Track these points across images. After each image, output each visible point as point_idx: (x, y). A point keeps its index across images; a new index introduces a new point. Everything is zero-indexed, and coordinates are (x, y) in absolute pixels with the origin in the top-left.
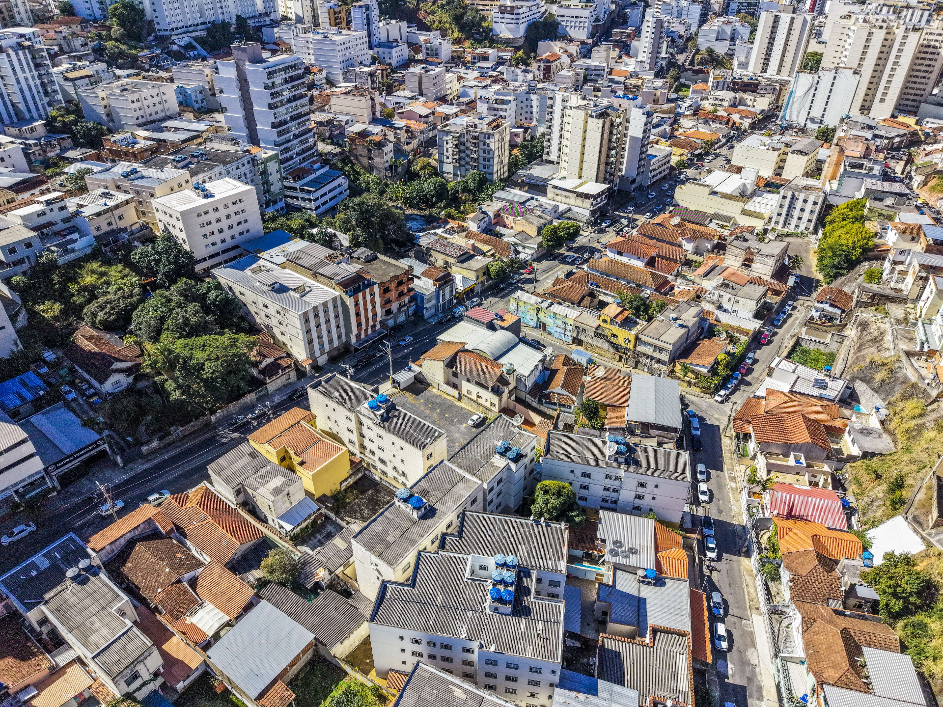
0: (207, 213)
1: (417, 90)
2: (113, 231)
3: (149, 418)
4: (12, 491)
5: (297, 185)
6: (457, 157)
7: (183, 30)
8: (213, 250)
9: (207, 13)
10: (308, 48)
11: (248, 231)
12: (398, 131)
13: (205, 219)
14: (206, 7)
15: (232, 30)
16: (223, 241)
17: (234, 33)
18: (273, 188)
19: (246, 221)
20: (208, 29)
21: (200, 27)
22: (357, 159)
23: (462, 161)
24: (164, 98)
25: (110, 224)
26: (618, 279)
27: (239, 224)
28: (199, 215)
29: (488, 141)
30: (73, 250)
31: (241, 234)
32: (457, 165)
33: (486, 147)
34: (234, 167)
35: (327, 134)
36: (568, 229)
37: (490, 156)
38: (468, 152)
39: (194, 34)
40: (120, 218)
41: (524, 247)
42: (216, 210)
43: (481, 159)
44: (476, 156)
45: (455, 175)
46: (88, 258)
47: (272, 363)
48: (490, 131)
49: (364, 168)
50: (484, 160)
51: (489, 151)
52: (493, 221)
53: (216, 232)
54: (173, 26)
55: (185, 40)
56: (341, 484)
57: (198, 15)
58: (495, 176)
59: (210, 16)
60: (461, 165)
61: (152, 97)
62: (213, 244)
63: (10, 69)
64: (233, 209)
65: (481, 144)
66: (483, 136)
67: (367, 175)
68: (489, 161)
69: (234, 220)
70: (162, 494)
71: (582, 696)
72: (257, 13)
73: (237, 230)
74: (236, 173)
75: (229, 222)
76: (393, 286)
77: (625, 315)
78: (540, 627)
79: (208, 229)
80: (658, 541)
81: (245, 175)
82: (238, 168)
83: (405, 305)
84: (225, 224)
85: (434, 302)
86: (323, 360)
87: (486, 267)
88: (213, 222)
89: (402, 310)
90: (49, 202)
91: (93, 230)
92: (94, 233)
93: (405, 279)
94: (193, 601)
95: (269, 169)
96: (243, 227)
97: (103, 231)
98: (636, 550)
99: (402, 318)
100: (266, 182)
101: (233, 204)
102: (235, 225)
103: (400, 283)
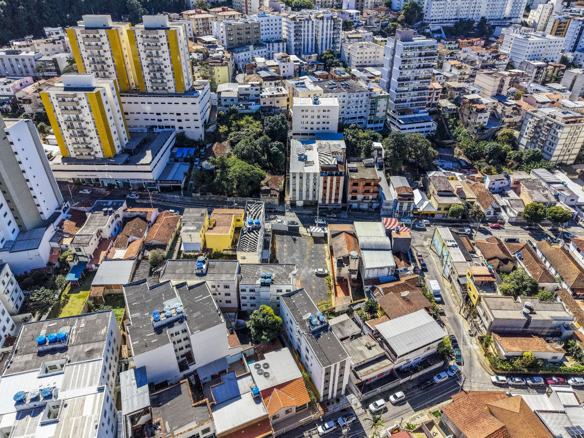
0: (307, 111)
1: (569, 86)
2: (271, 107)
3: (204, 186)
4: (143, 182)
5: (397, 117)
6: (532, 135)
7: (440, 21)
8: (305, 131)
9: (461, 13)
10: (511, 43)
11: (328, 128)
12: (506, 107)
13: (305, 113)
14: (462, 9)
15: (474, 26)
16: (312, 129)
17: (475, 28)
18: (377, 114)
19: (328, 123)
20: (456, 23)
21: (452, 21)
22: (462, 116)
23: (533, 140)
24: (378, 55)
25: (271, 103)
27: (324, 123)
28: (302, 111)
29: (558, 130)
30: (250, 109)
31: (324, 128)
32: (529, 141)
33: (555, 135)
34: (355, 95)
35: (456, 96)
36: (556, 213)
37: (555, 142)
38: (541, 134)
39: (445, 25)
40: (278, 102)
41: (511, 210)
42: (313, 111)
43: (548, 142)
44: (544, 139)
45: (526, 148)
46: (250, 114)
47: (268, 190)
48: (563, 124)
49: (464, 123)
50: (550, 144)
51: (555, 138)
52: (512, 186)
53: (309, 123)
54: (434, 18)
55: (437, 27)
56: (224, 250)
57: (455, 13)
58: (553, 159)
59: (463, 15)
60: (532, 142)
61: (371, 53)
62: (306, 128)
63: (321, 28)
64: (322, 114)
65: (552, 131)
66: (555, 125)
67: (464, 128)
68: (552, 146)
69: (322, 120)
70: (175, 212)
71: (134, 381)
72: (502, 17)
73: (321, 126)
74: (355, 99)
75: (318, 120)
76: (361, 184)
77: (488, 279)
78: (153, 341)
79: (305, 120)
80: (288, 386)
81: (361, 101)
82: (357, 96)
83: (368, 199)
84: (316, 120)
85: (391, 207)
86: (300, 203)
87: (450, 205)
88: (309, 117)
89: (364, 201)
90: (252, 85)
91: (262, 103)
92: (262, 104)
93: (372, 184)
94: (125, 246)
95: (379, 103)
96: (326, 125)
97: (266, 105)
98: (268, 376)
99: (365, 206)
100: (374, 109)
101: (324, 111)
102: (321, 123)
103: (368, 184)
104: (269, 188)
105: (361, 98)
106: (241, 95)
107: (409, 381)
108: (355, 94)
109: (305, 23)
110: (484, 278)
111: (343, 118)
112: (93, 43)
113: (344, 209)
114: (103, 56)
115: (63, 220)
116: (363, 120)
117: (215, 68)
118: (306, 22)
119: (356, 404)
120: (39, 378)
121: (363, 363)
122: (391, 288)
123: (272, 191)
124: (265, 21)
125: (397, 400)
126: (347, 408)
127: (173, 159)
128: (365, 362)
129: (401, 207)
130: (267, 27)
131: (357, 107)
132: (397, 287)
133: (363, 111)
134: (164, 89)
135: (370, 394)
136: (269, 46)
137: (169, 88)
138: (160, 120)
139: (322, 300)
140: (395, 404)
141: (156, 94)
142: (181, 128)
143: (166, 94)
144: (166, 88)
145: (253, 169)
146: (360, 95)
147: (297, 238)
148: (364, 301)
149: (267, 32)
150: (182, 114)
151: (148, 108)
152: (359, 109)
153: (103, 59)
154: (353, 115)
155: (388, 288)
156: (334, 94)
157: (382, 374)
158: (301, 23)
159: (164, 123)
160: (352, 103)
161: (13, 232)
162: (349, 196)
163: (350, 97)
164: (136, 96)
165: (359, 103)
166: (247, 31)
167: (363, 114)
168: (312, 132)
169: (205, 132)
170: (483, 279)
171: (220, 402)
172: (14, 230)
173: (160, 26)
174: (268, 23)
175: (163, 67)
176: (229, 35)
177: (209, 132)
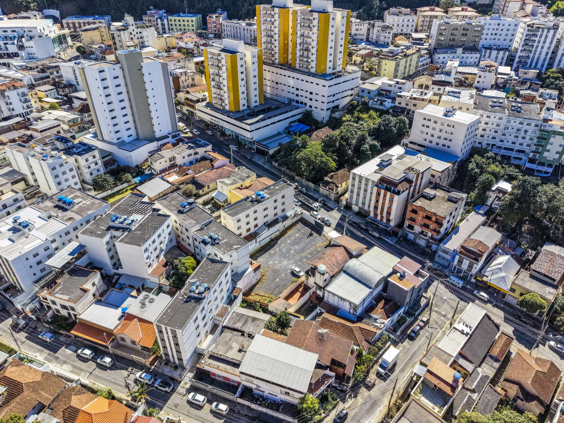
0: (429, 120)
2: (405, 108)
3: (286, 159)
4: (246, 139)
8: (422, 142)
11: (449, 147)
13: (426, 123)
16: (431, 142)
18: (546, 154)
19: (450, 140)
25: (407, 105)
27: (445, 139)
28: (425, 119)
30: (382, 105)
31: (444, 145)
34: (518, 122)
40: (415, 105)
42: (435, 122)
46: (378, 111)
53: (429, 134)
62: (424, 139)
64: (446, 128)
69: (443, 135)
71: (72, 250)
73: (442, 142)
74: (517, 125)
75: (440, 134)
76: (421, 214)
77: (442, 386)
78: (98, 232)
79: (425, 130)
80: (146, 324)
81: (526, 131)
82: (521, 123)
83: (426, 236)
84: (437, 133)
85: (448, 257)
86: (356, 208)
87: (529, 292)
88: (431, 128)
89: (421, 236)
90: (398, 83)
91: (397, 102)
92: (397, 104)
93: (434, 219)
94: (182, 175)
95: (552, 140)
96: (447, 143)
97: (401, 106)
98: (143, 308)
99: (422, 243)
100: (542, 146)
101: (448, 125)
102: (442, 138)
103: (428, 218)
104: (330, 181)
105: (526, 127)
106: (382, 90)
107: (249, 407)
108: (518, 120)
109: (543, 31)
110: (438, 381)
111: (493, 145)
112: (269, 19)
113: (394, 234)
114: (273, 31)
115: (169, 143)
116: (521, 155)
117: (384, 61)
118: (546, 30)
119: (186, 383)
120: (39, 217)
121: (219, 356)
122: (332, 322)
123: (331, 184)
124: (494, 24)
125: (215, 409)
126: (177, 380)
127: (286, 131)
128: (222, 357)
129: (460, 262)
130: (495, 32)
131: (516, 137)
132: (339, 326)
133: (525, 144)
134: (307, 68)
135: (201, 385)
136: (485, 52)
137: (312, 67)
138: (297, 95)
139: (272, 294)
140: (212, 411)
141: (300, 71)
142: (311, 106)
143: (306, 73)
144: (309, 67)
145: (322, 156)
146: (525, 123)
147: (315, 234)
148: (299, 317)
149: (494, 36)
150: (314, 94)
151: (291, 82)
152: (520, 140)
153: (272, 33)
154: (509, 145)
155: (329, 321)
156: (486, 112)
157: (229, 379)
158: (538, 31)
159: (300, 99)
160: (510, 130)
161: (129, 136)
162: (407, 223)
163: (509, 121)
164: (286, 69)
165: (522, 132)
166: (465, 32)
167: (524, 148)
168: (429, 145)
169: (330, 117)
170: (436, 382)
171: (107, 302)
172: (131, 135)
173: (322, 10)
174: (498, 27)
175: (310, 47)
176: (441, 34)
177: (334, 118)
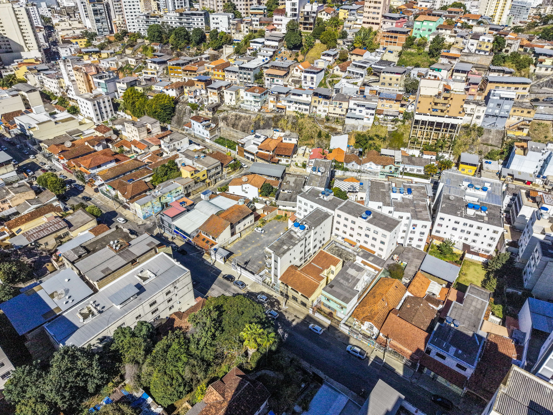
26: (124, 174)
